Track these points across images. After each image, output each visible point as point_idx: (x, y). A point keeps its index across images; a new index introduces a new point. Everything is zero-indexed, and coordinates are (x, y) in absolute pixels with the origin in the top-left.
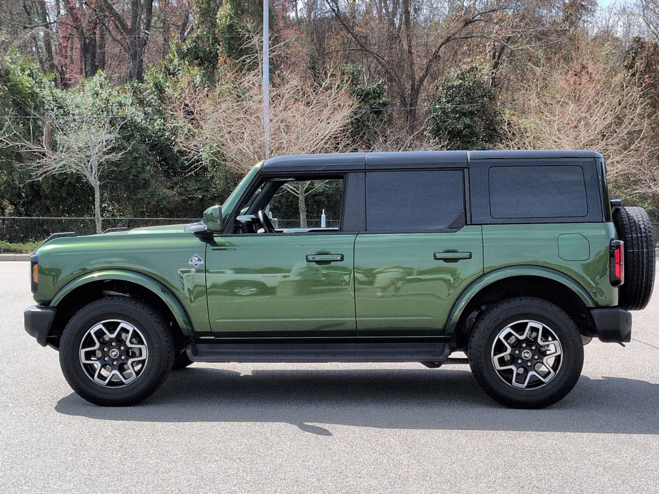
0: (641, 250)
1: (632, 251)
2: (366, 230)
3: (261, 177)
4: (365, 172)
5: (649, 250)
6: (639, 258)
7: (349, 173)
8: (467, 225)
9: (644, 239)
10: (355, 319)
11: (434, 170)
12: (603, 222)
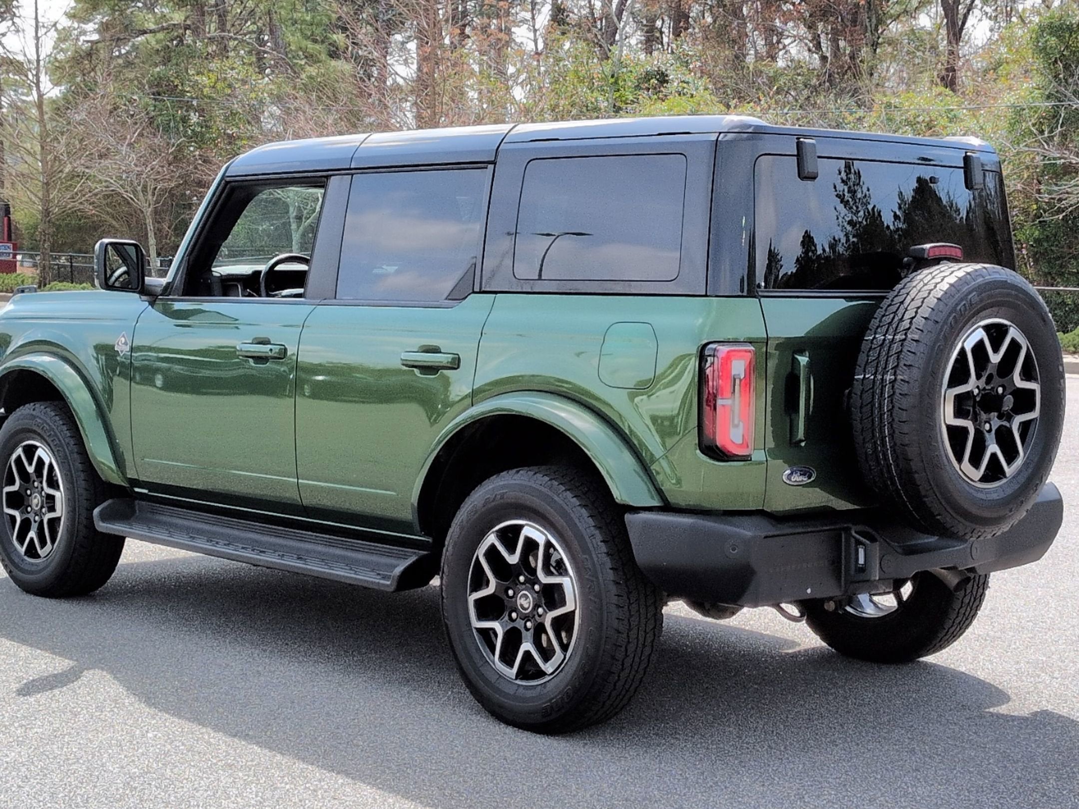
0: (879, 377)
1: (861, 377)
2: (335, 298)
3: (228, 186)
4: (352, 175)
5: (899, 377)
6: (873, 396)
7: (331, 176)
8: (474, 292)
9: (895, 347)
10: (296, 480)
11: (448, 169)
12: (706, 296)
